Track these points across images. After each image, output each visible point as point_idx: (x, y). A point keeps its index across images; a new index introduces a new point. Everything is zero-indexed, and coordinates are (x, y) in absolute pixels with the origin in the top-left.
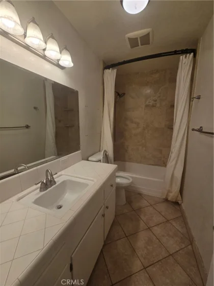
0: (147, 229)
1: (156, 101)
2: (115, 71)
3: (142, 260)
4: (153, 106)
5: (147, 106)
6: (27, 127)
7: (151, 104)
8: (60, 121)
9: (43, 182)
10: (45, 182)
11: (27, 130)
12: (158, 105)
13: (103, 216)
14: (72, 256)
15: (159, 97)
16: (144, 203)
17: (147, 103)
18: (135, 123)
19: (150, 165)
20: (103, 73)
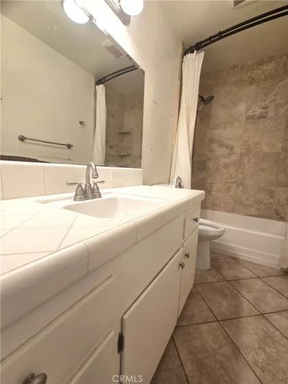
0: (259, 315)
1: (266, 108)
2: (202, 54)
3: (259, 372)
4: (262, 117)
5: (249, 118)
6: (69, 146)
7: (257, 114)
8: (111, 147)
9: (80, 185)
10: (83, 186)
11: (68, 151)
12: (271, 114)
13: (182, 266)
14: (125, 317)
15: (274, 100)
16: (244, 272)
17: (250, 113)
18: (227, 147)
19: (250, 215)
20: (182, 61)
